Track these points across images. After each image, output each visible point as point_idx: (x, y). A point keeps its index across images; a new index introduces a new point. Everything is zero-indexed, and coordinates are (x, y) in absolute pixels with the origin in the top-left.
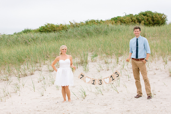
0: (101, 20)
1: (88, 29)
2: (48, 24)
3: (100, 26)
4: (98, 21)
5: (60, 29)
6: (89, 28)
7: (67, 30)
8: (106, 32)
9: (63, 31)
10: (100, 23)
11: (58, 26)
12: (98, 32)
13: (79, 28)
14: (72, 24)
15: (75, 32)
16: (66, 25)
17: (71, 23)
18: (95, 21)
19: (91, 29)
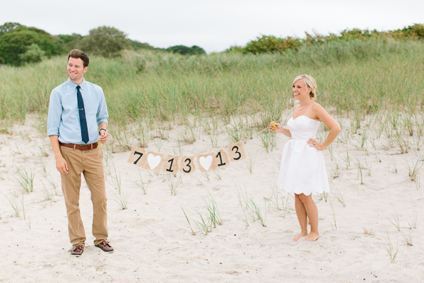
0: (375, 31)
1: (342, 48)
2: (264, 37)
3: (368, 43)
4: (367, 31)
5: (286, 46)
6: (343, 46)
7: (296, 49)
8: (379, 55)
9: (289, 50)
10: (369, 36)
11: (281, 41)
12: (361, 55)
13: (323, 47)
14: (310, 36)
15: (312, 53)
16: (297, 40)
17: (308, 35)
18: (360, 32)
19: (347, 47)
